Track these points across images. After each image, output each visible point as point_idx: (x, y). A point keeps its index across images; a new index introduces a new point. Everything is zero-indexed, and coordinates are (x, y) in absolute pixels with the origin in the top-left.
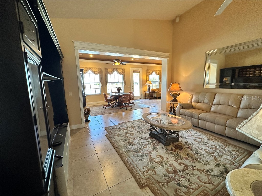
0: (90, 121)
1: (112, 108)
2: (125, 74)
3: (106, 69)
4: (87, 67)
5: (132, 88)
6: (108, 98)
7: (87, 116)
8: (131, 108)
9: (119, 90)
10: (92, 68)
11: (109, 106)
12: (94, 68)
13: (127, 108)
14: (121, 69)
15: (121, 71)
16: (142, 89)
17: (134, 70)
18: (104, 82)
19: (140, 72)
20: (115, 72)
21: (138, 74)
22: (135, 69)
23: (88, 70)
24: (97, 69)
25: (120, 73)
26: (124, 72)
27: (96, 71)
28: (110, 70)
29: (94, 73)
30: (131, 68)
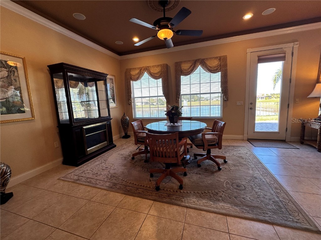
2: (226, 70)
3: (178, 65)
4: (141, 66)
5: (251, 109)
8: (181, 187)
10: (150, 66)
12: (153, 66)
13: (181, 181)
14: (217, 58)
15: (215, 63)
17: (260, 54)
19: (288, 56)
20: (200, 69)
22: (264, 50)
24: (159, 68)
25: (212, 70)
26: (226, 65)
27: (156, 72)
28: (185, 66)
30: (249, 50)
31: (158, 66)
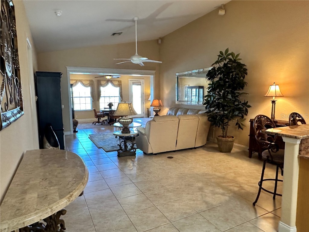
0: (77, 131)
1: (102, 124)
2: (121, 87)
3: (99, 82)
4: (77, 79)
6: (98, 114)
7: (75, 127)
9: (110, 105)
10: (83, 80)
11: (98, 122)
12: (85, 80)
14: (117, 81)
15: (117, 83)
16: (144, 106)
18: (96, 96)
19: (142, 84)
20: (110, 84)
21: (140, 86)
22: (135, 80)
23: (78, 82)
24: (88, 81)
25: (115, 86)
26: (121, 85)
27: (86, 83)
28: (103, 83)
29: (85, 85)
30: (129, 80)
31: (87, 80)
